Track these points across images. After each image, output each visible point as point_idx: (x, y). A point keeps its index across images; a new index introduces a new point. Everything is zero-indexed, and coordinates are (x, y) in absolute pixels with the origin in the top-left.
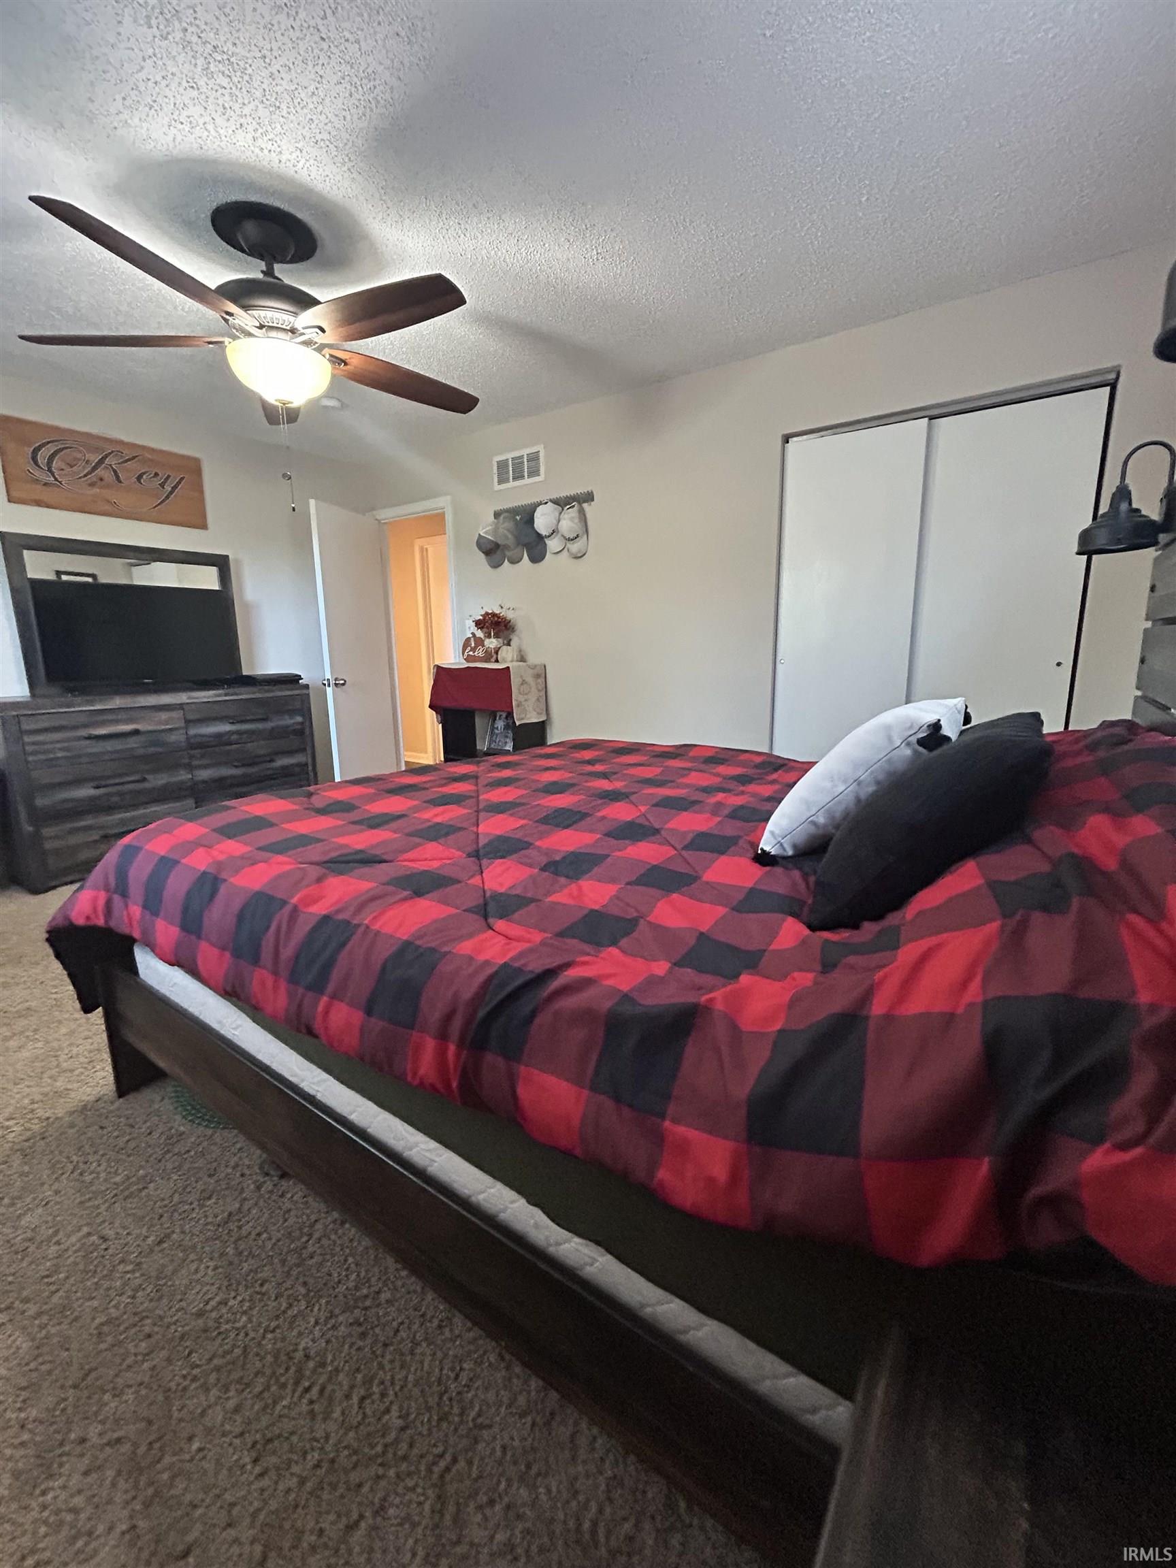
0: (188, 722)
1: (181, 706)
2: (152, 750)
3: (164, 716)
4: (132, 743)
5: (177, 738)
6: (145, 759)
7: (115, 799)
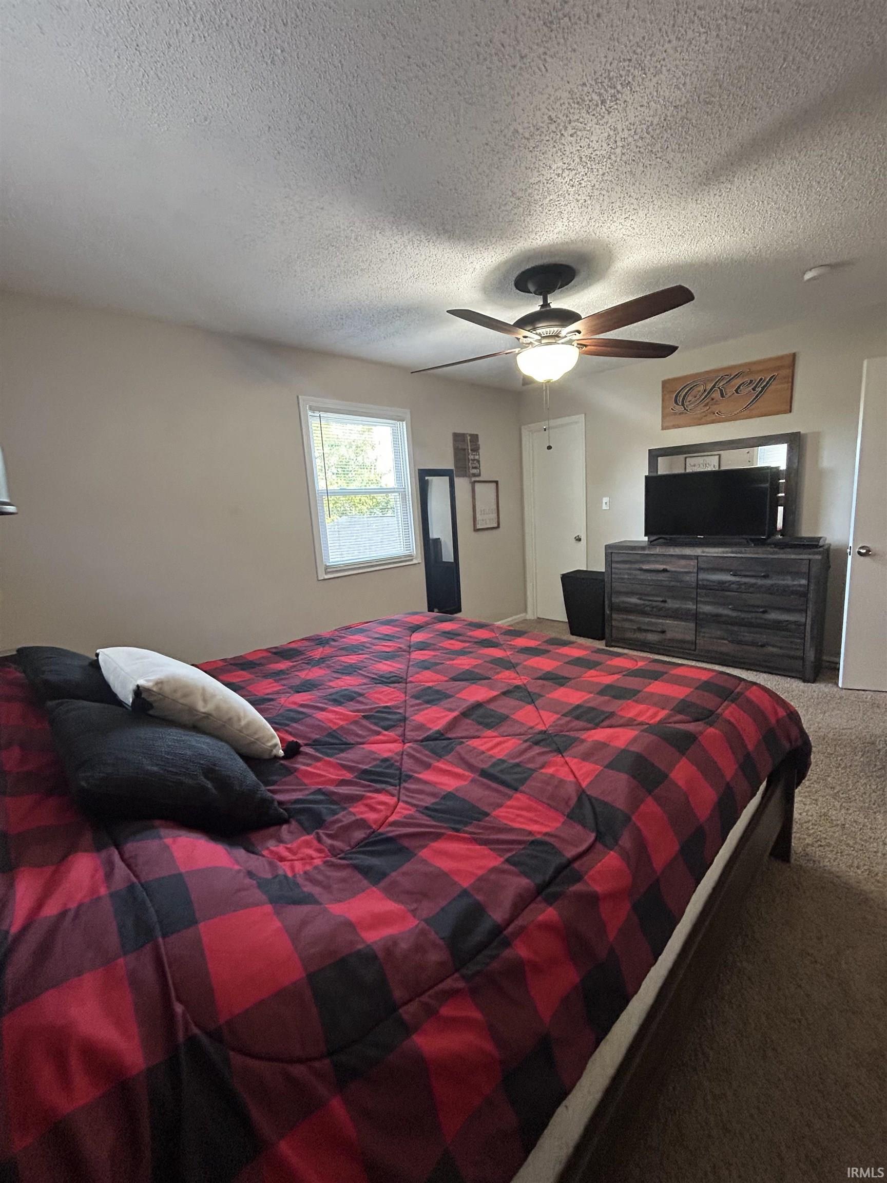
0: (699, 569)
1: (697, 557)
2: (673, 584)
3: (683, 562)
4: (661, 577)
5: (691, 579)
6: (670, 589)
7: (648, 609)
